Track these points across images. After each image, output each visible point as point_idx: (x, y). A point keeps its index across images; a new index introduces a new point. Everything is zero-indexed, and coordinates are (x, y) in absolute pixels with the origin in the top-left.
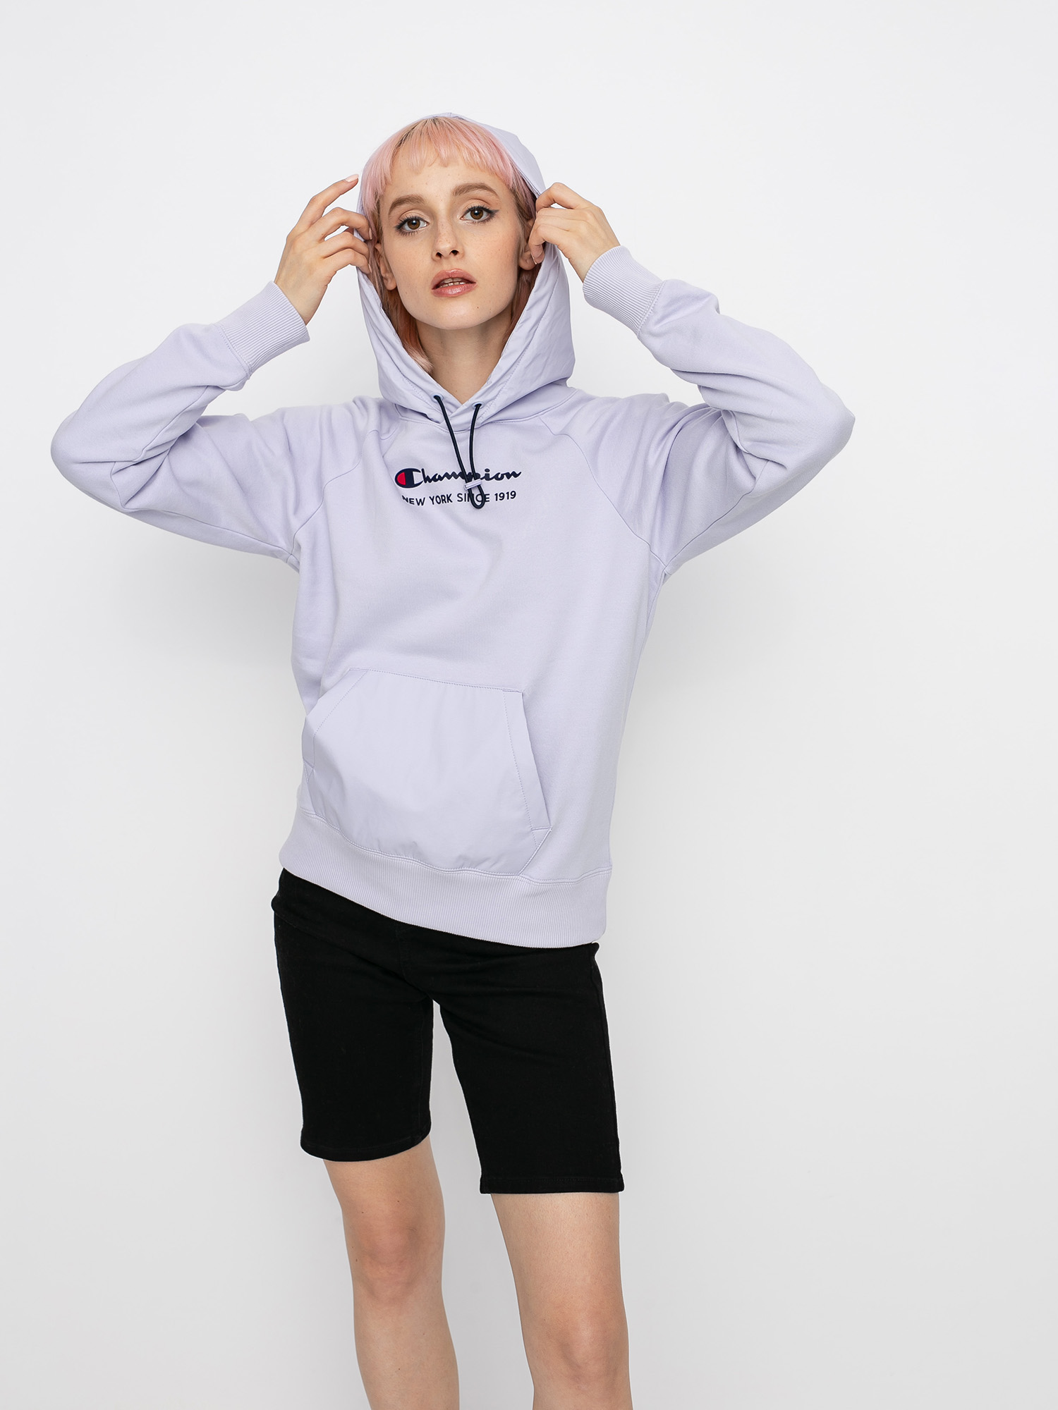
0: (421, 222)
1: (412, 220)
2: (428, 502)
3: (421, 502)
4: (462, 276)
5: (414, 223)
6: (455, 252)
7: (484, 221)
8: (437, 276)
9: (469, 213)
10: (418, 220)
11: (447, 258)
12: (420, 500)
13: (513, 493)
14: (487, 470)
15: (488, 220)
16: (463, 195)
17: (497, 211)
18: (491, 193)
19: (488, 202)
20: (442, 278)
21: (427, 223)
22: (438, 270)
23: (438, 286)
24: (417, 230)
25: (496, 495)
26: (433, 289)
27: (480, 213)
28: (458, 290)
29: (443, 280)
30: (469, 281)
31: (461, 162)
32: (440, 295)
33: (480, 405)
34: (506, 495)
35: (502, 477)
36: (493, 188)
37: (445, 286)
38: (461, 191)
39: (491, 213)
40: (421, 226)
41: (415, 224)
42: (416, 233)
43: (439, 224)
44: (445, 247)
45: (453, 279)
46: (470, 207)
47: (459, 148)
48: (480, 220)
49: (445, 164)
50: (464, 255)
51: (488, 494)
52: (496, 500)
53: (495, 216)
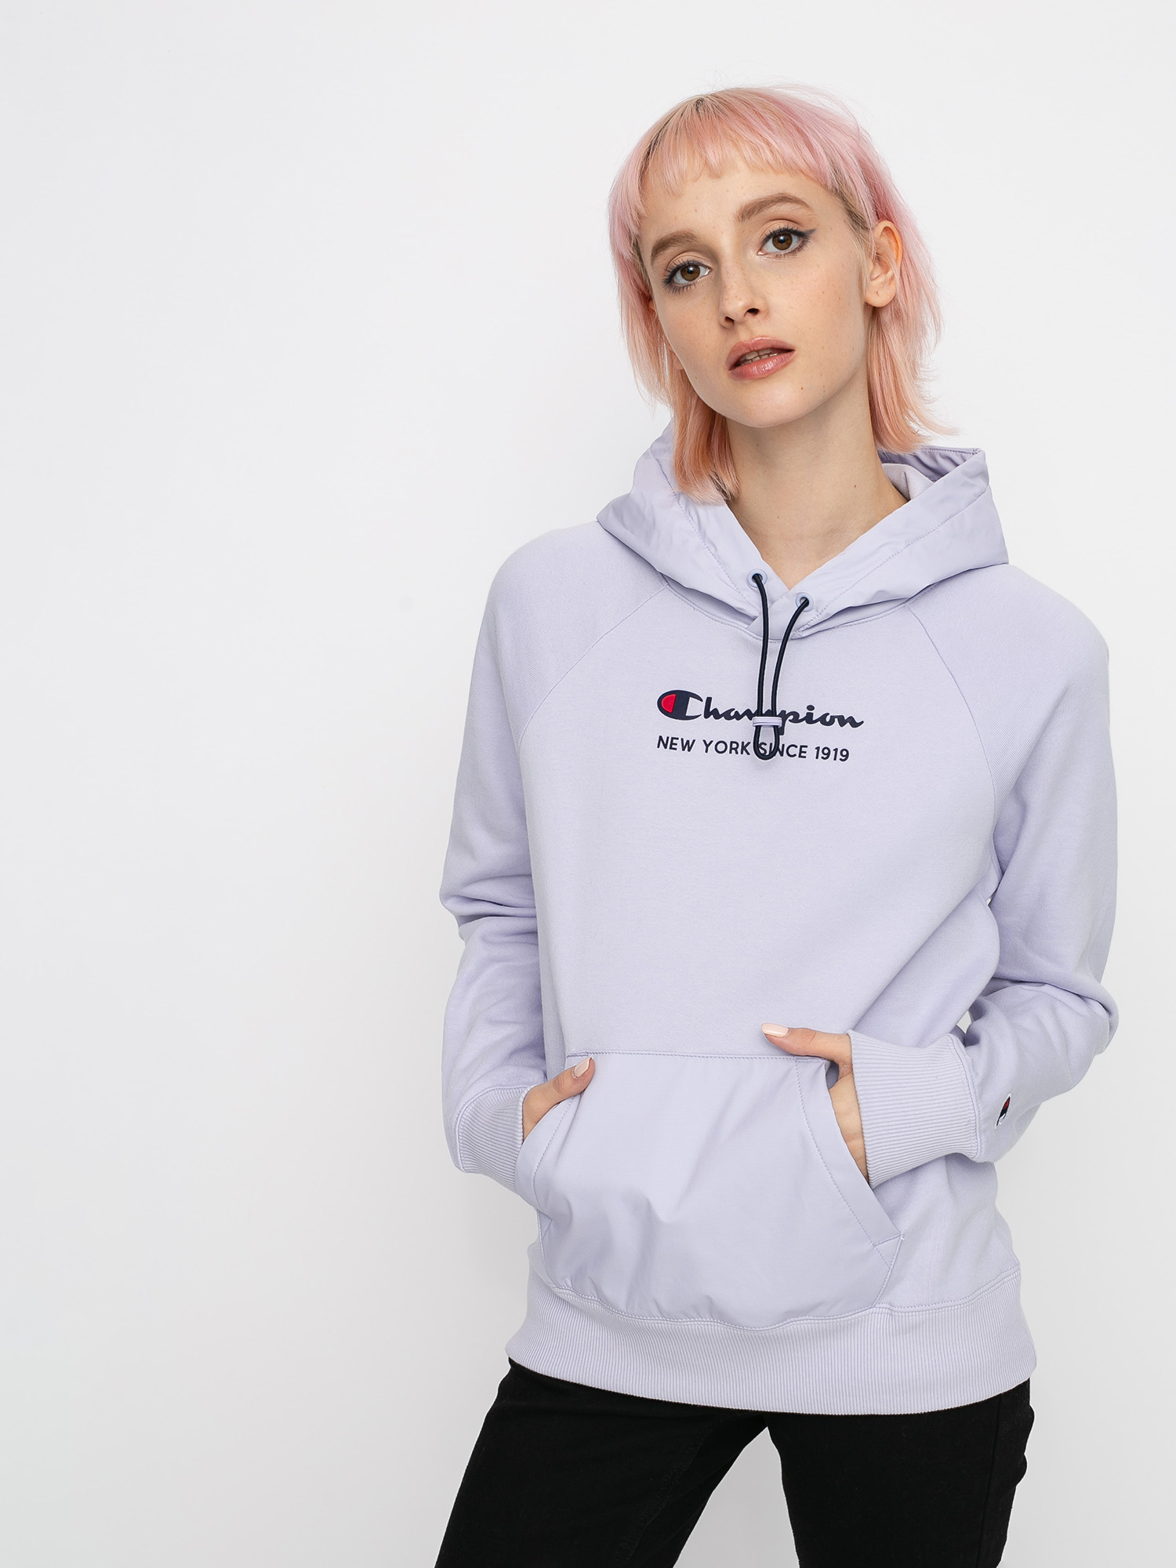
0: (702, 269)
1: (690, 265)
2: (699, 747)
3: (688, 746)
4: (769, 346)
5: (689, 271)
6: (754, 311)
7: (794, 252)
8: (733, 351)
9: (771, 241)
10: (697, 266)
11: (742, 323)
12: (688, 741)
13: (844, 753)
14: (811, 708)
15: (800, 248)
16: (755, 219)
17: (812, 231)
18: (798, 206)
19: (797, 220)
20: (740, 354)
21: (709, 268)
22: (732, 342)
23: (738, 364)
24: (695, 281)
25: (818, 748)
26: (730, 370)
27: (787, 239)
28: (770, 365)
29: (744, 355)
30: (784, 350)
31: (741, 164)
32: (743, 376)
34: (833, 753)
35: (831, 722)
36: (800, 196)
37: (748, 362)
38: (749, 212)
39: (803, 236)
40: (701, 274)
41: (691, 272)
42: (693, 287)
43: (723, 271)
44: (736, 305)
45: (758, 351)
46: (768, 233)
47: (736, 145)
48: (787, 251)
49: (715, 174)
50: (768, 313)
51: (806, 747)
52: (817, 758)
53: (811, 240)
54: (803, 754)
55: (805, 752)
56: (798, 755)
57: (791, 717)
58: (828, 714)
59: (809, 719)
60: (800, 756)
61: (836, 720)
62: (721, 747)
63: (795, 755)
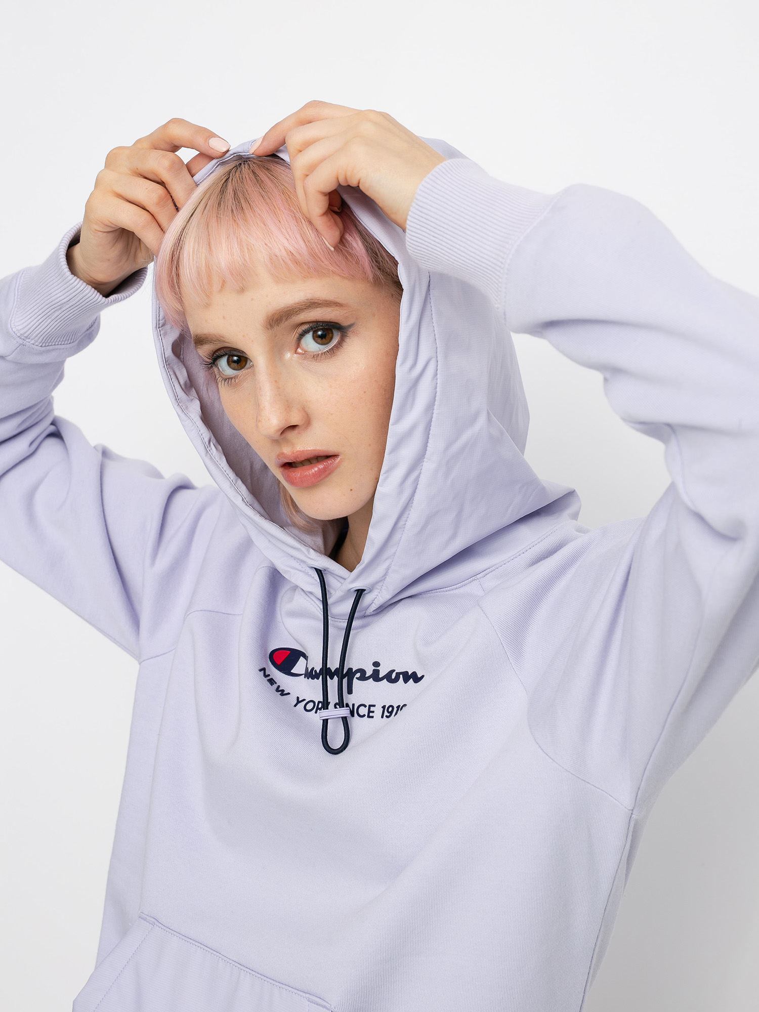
6: (291, 428)
7: (335, 348)
14: (376, 664)
15: (341, 343)
17: (350, 326)
25: (383, 707)
30: (327, 457)
33: (363, 590)
34: (395, 711)
35: (396, 680)
38: (277, 320)
39: (344, 332)
48: (327, 347)
51: (374, 706)
52: (382, 717)
53: (350, 334)
54: (371, 714)
55: (373, 712)
56: (366, 716)
57: (358, 675)
58: (394, 671)
59: (376, 677)
60: (369, 717)
61: (401, 676)
62: (310, 706)
63: (364, 716)
